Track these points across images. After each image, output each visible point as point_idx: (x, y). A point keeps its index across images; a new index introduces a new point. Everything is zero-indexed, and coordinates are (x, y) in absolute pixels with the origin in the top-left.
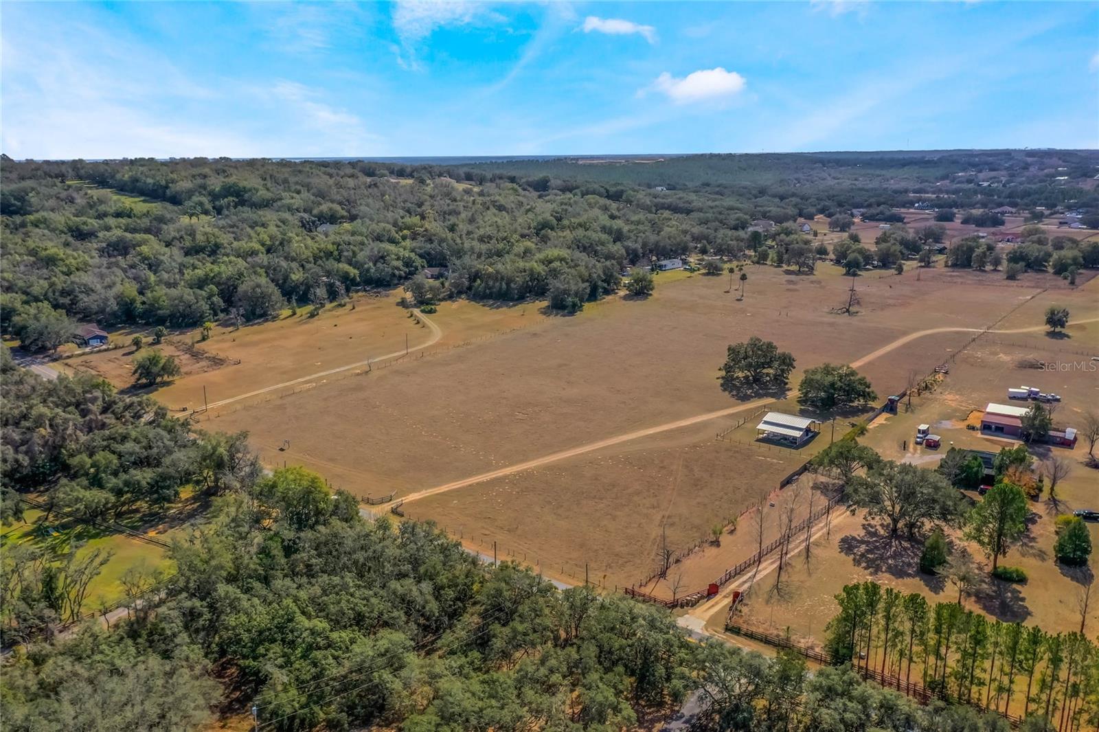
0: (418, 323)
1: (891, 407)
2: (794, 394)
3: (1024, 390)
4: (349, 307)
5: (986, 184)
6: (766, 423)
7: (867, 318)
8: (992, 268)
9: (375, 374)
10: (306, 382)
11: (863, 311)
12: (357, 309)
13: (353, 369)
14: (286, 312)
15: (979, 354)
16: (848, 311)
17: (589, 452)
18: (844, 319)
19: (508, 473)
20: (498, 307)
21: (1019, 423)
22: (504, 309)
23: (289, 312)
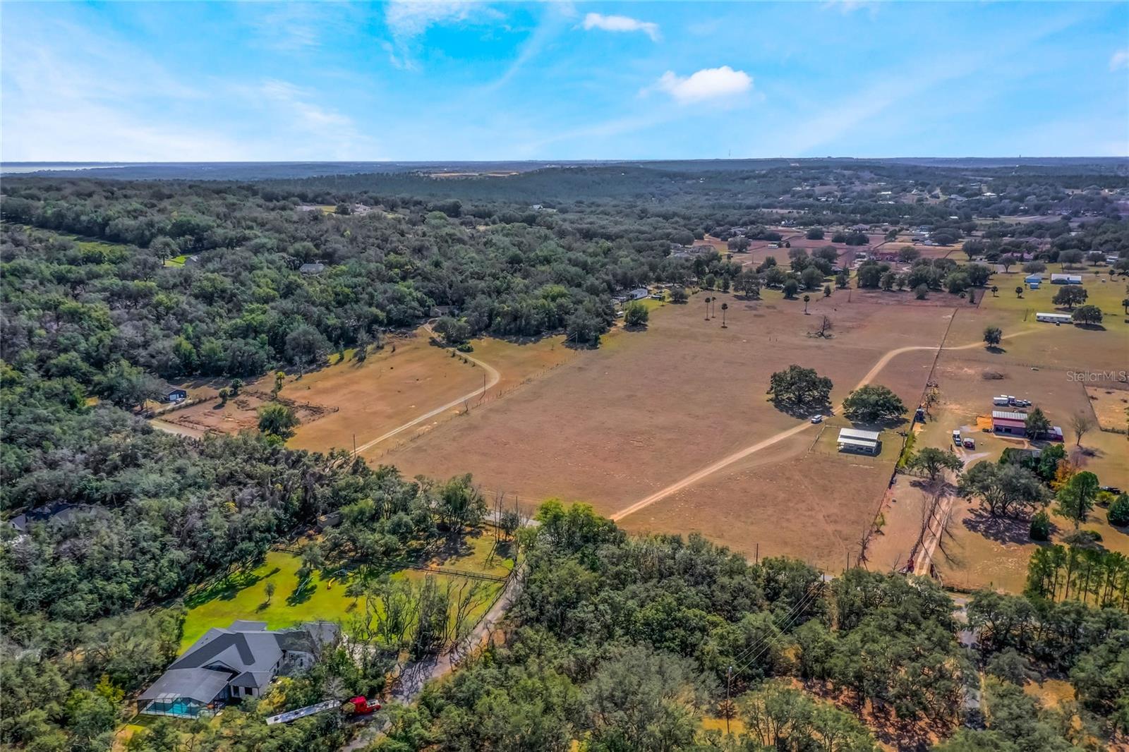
0: (466, 362)
1: (920, 418)
2: (838, 409)
3: (1004, 398)
4: (388, 348)
5: (823, 199)
6: (843, 437)
7: (839, 340)
8: (897, 288)
9: (475, 413)
10: (421, 424)
11: (835, 334)
12: (397, 351)
13: (449, 409)
14: (334, 358)
15: (949, 369)
16: (822, 334)
17: (720, 470)
18: (822, 342)
19: (672, 492)
20: (525, 343)
21: (1023, 425)
22: (530, 345)
23: (336, 357)
